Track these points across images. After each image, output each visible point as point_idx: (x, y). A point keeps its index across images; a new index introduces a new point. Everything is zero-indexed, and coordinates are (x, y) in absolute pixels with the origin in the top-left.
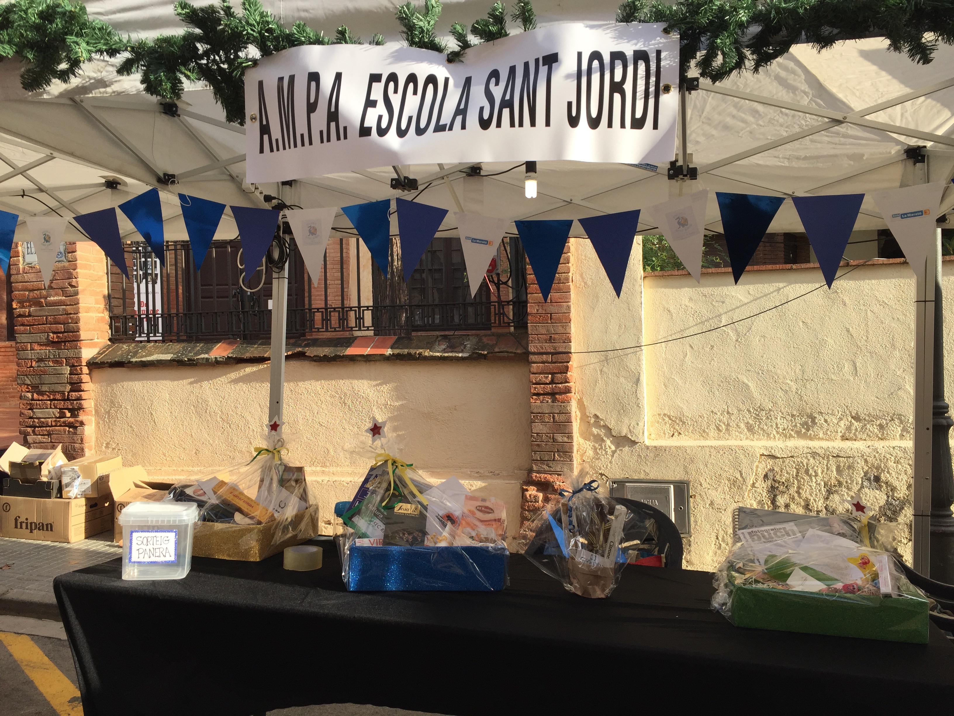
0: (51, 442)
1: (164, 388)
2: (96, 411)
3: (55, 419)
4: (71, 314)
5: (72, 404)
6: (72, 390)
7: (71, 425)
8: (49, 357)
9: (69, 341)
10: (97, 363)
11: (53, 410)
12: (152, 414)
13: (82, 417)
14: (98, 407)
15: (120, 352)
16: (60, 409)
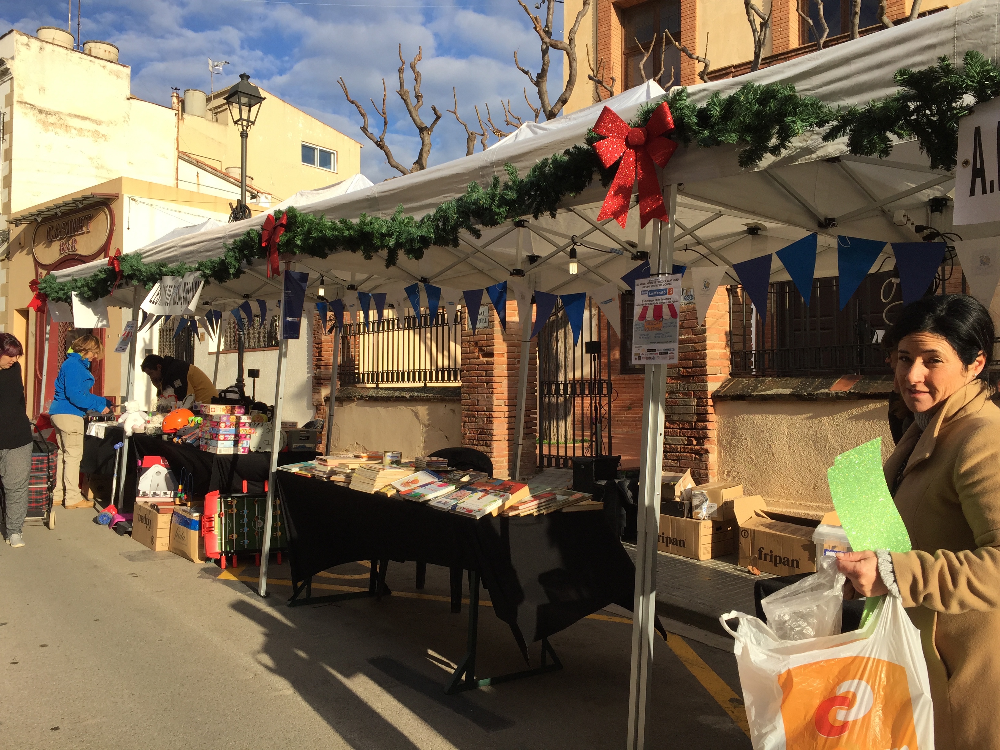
0: (680, 467)
1: (783, 422)
2: (719, 441)
3: (683, 446)
4: (699, 350)
5: (698, 433)
6: (698, 421)
7: (697, 452)
8: (679, 390)
9: (696, 376)
10: (720, 396)
11: (682, 438)
12: (771, 447)
13: (707, 446)
14: (720, 437)
15: (741, 386)
16: (688, 437)
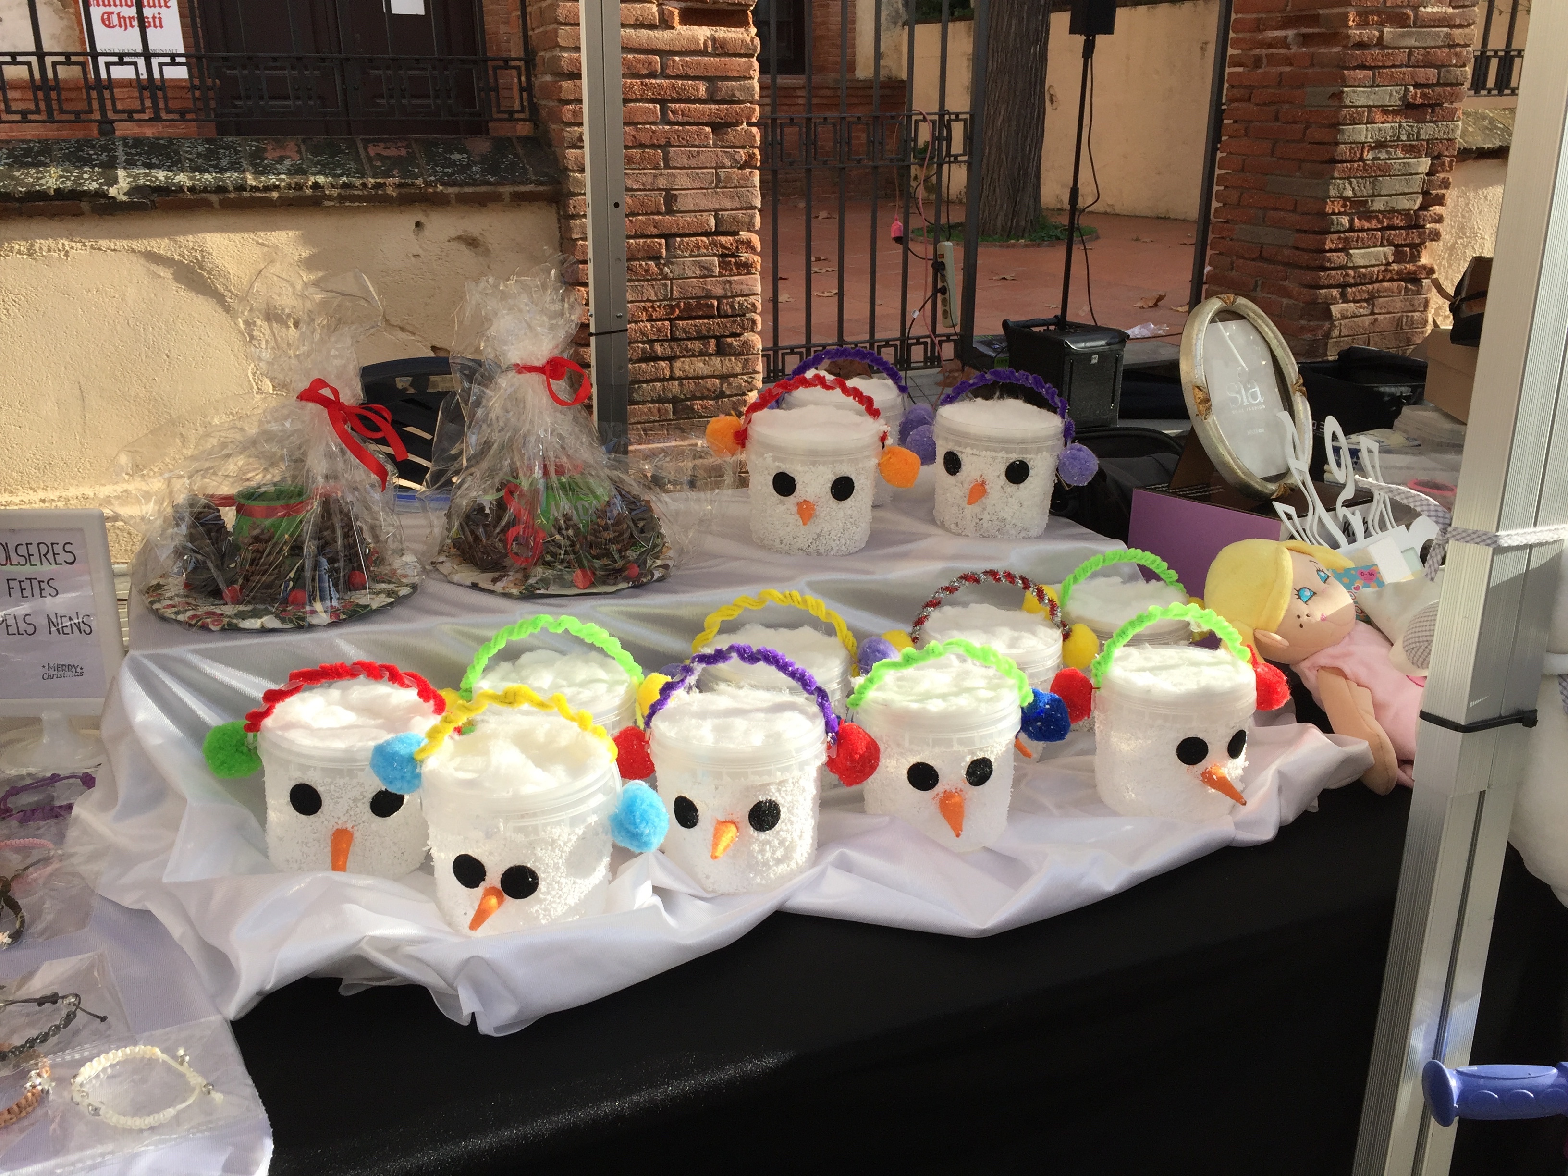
0: (1372, 314)
3: (1383, 268)
4: (1458, 45)
5: (1421, 235)
6: (1422, 207)
7: (1411, 277)
8: (1399, 139)
11: (1386, 249)
16: (1397, 246)
